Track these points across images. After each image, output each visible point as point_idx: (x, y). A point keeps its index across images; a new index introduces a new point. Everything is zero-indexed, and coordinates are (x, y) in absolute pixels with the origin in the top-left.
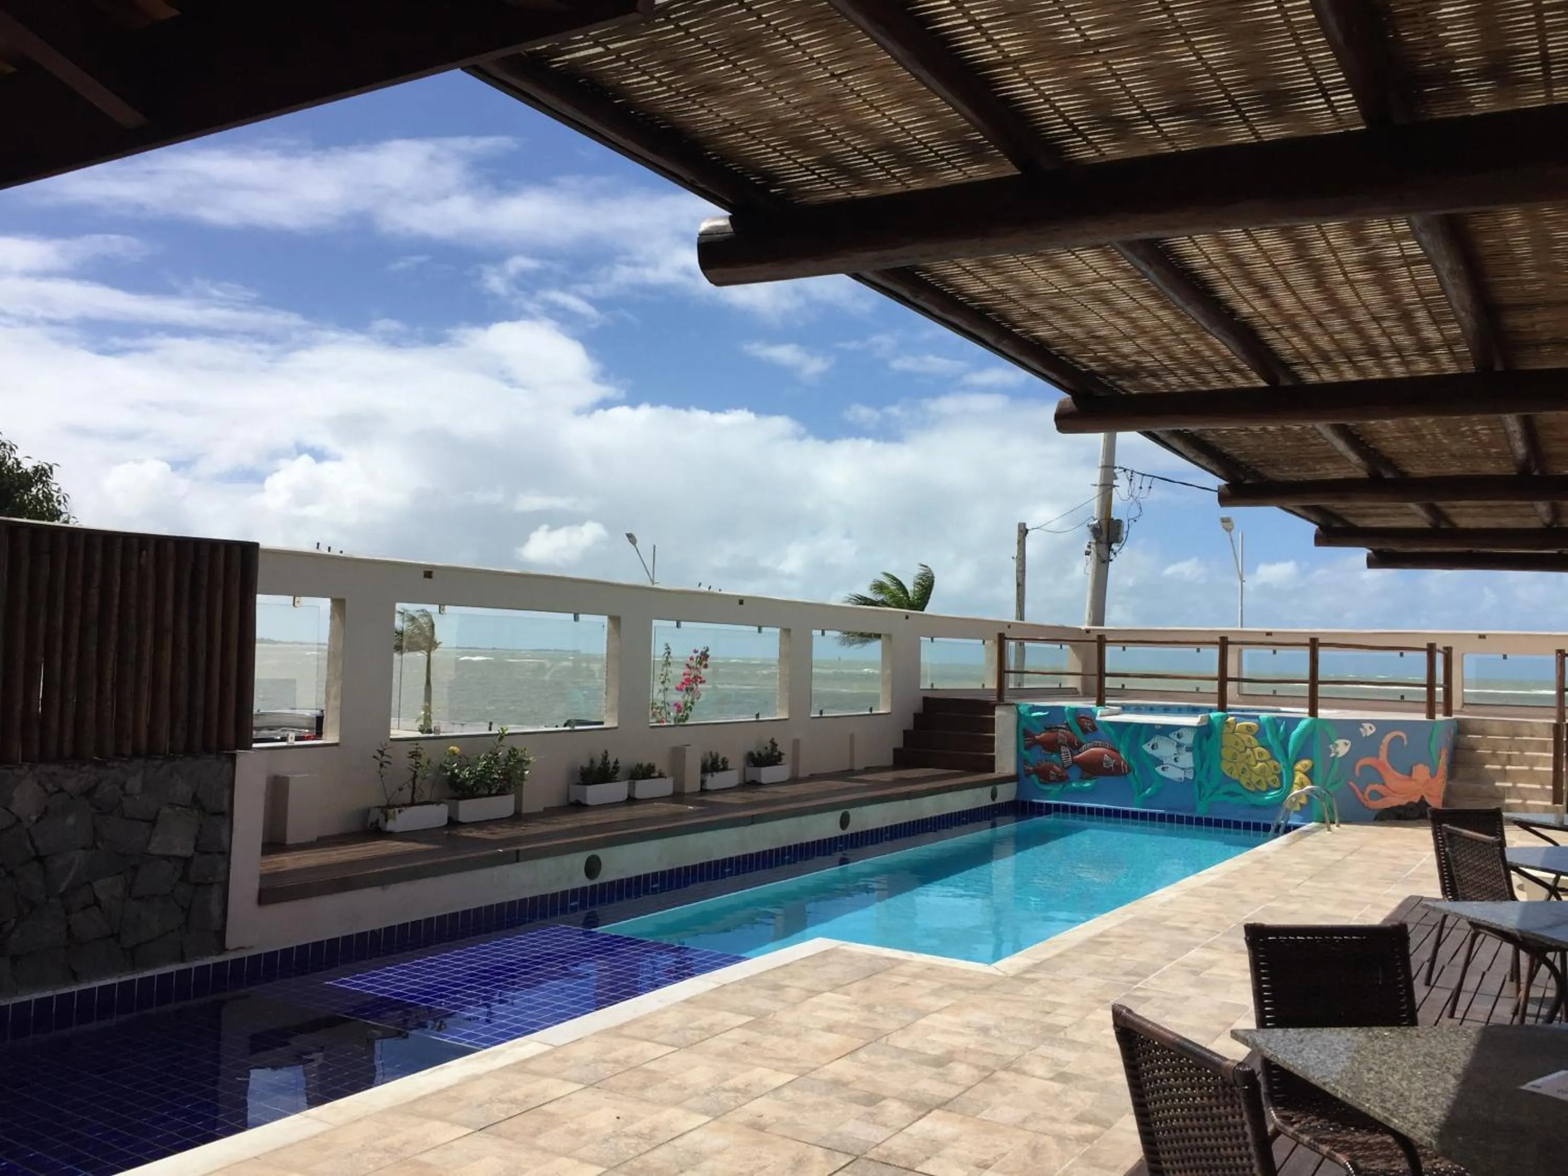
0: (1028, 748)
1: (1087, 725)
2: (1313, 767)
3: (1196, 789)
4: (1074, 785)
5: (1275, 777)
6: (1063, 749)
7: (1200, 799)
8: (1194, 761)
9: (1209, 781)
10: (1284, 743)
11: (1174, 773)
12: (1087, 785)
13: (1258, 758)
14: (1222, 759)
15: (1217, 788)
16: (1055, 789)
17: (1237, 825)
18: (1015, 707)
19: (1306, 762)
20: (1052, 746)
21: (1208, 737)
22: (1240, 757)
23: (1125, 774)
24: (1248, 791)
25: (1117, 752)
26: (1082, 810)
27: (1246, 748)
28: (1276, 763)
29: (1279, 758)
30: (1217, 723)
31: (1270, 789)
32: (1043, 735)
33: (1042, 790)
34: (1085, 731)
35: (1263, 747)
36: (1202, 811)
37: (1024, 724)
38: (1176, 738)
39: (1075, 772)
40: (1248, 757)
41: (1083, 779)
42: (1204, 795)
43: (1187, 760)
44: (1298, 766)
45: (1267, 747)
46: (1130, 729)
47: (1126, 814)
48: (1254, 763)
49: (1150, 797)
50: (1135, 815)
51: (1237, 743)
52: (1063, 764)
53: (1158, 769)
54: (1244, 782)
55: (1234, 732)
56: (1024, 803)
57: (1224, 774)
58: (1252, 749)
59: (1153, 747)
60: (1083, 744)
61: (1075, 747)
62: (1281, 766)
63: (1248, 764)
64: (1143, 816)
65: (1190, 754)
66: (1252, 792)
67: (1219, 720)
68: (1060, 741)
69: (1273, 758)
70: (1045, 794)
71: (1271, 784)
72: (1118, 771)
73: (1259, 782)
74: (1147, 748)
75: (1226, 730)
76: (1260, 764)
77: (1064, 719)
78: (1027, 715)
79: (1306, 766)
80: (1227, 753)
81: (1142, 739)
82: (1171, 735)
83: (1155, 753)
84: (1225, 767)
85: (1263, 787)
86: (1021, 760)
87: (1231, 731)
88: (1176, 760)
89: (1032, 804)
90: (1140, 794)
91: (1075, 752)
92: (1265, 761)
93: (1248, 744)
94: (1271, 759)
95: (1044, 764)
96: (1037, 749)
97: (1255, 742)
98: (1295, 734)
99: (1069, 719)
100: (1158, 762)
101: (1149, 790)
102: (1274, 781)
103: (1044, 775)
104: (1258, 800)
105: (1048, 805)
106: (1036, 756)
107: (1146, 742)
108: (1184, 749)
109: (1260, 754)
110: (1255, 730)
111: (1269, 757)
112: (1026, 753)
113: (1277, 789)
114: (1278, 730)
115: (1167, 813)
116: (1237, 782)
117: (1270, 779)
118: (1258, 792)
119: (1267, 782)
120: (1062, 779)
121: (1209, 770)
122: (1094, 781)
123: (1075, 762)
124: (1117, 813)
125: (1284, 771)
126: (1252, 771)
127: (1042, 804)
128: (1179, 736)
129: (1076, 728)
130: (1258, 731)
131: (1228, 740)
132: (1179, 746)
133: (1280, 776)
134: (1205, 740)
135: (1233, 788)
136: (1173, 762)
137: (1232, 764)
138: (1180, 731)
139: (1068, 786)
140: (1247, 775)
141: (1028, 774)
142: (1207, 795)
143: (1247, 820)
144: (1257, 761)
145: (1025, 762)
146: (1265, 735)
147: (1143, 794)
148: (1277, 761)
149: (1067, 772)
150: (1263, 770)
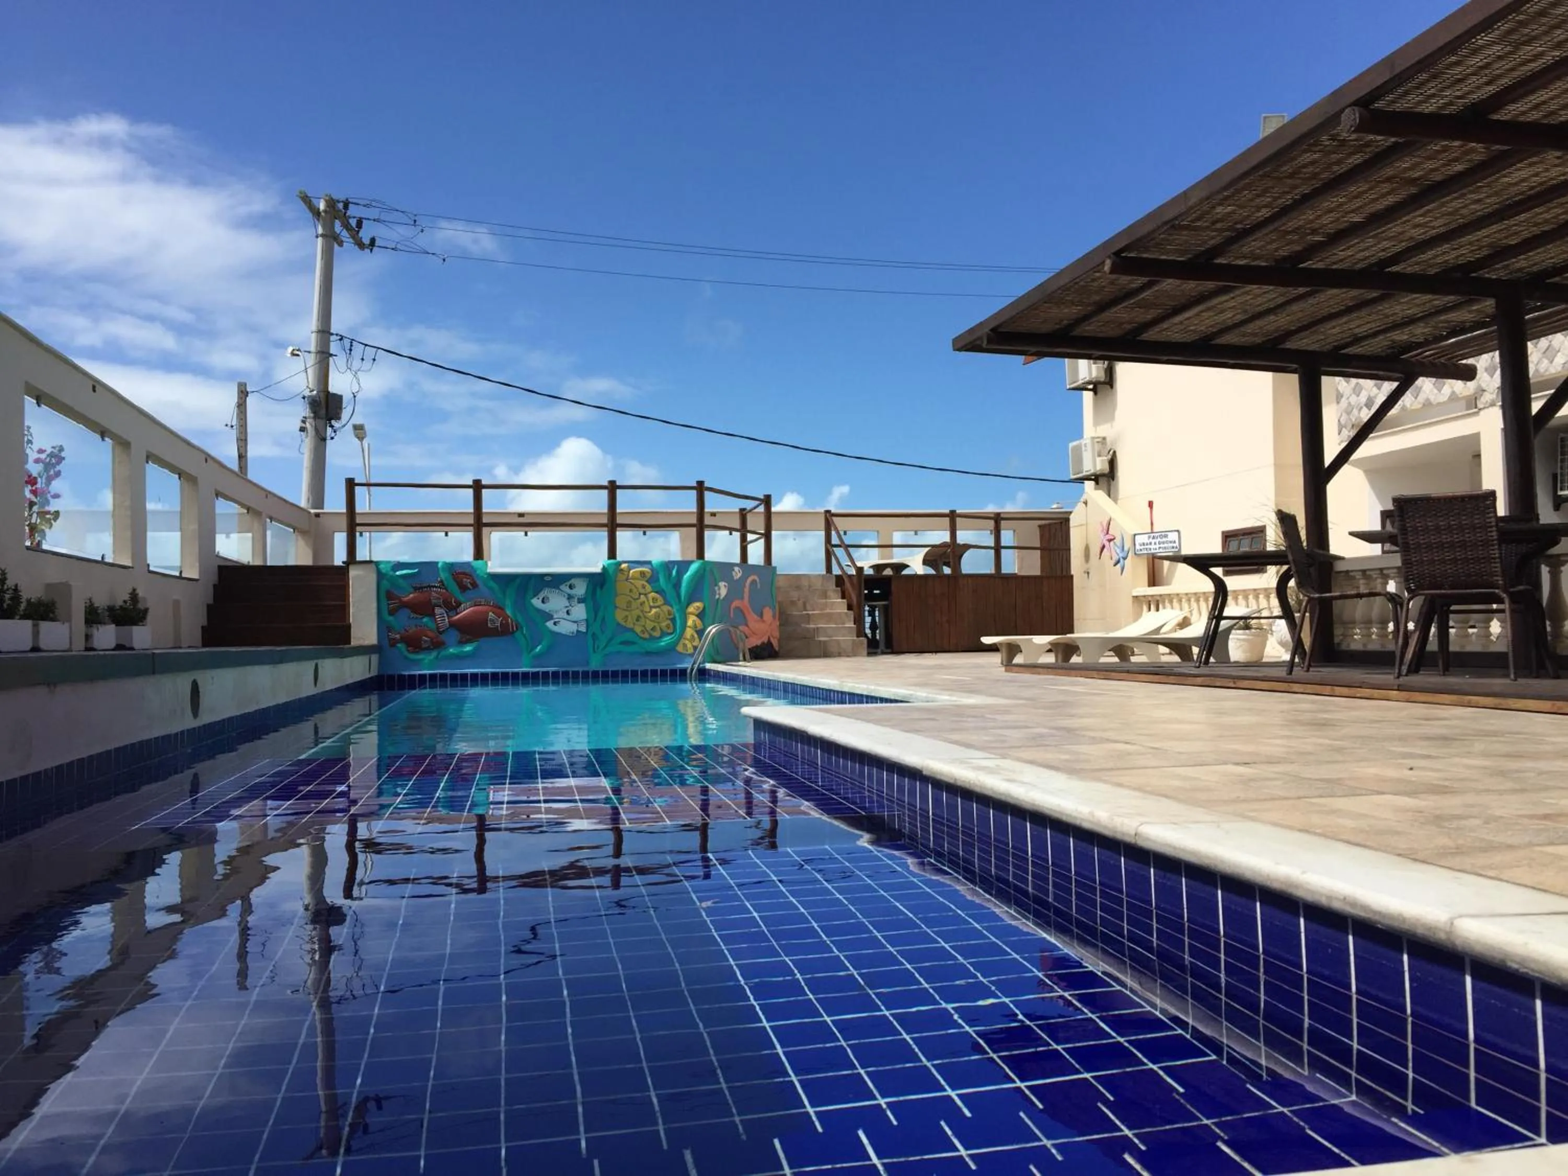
0: (392, 613)
1: (467, 581)
2: (704, 608)
3: (590, 642)
4: (451, 650)
5: (669, 622)
6: (438, 611)
7: (594, 651)
8: (587, 613)
9: (603, 632)
10: (677, 585)
11: (566, 628)
12: (468, 648)
13: (652, 604)
14: (616, 607)
15: (610, 640)
16: (428, 657)
17: (634, 674)
18: (373, 566)
19: (698, 604)
20: (424, 608)
21: (602, 586)
22: (635, 604)
23: (513, 632)
24: (641, 638)
25: (502, 609)
26: (464, 677)
27: (640, 594)
28: (670, 608)
29: (673, 602)
30: (611, 571)
31: (663, 634)
32: (411, 596)
33: (413, 661)
34: (463, 588)
35: (657, 592)
36: (595, 663)
37: (385, 584)
38: (567, 590)
39: (454, 635)
40: (642, 604)
41: (462, 643)
42: (598, 647)
43: (580, 612)
44: (691, 609)
45: (660, 592)
46: (518, 581)
47: (515, 676)
48: (648, 609)
49: (538, 657)
50: (525, 676)
51: (631, 591)
52: (438, 628)
53: (550, 624)
54: (638, 629)
55: (627, 579)
56: (391, 677)
57: (618, 624)
58: (645, 595)
59: (543, 602)
60: (460, 604)
61: (452, 607)
62: (675, 609)
63: (642, 611)
64: (535, 676)
65: (582, 606)
66: (645, 639)
67: (613, 567)
68: (434, 601)
69: (667, 602)
70: (417, 663)
71: (665, 629)
72: (506, 630)
73: (653, 629)
74: (536, 602)
75: (621, 577)
76: (654, 610)
77: (439, 575)
78: (391, 573)
79: (699, 608)
80: (621, 601)
81: (531, 593)
82: (563, 587)
83: (546, 607)
84: (619, 616)
85: (657, 634)
86: (383, 628)
87: (624, 577)
88: (568, 613)
89: (401, 677)
90: (531, 651)
91: (450, 614)
92: (658, 607)
93: (642, 591)
94: (665, 604)
95: (412, 630)
96: (405, 614)
97: (649, 588)
98: (687, 576)
99: (443, 575)
100: (549, 616)
101: (539, 648)
102: (668, 627)
103: (414, 643)
104: (652, 646)
105: (422, 677)
106: (404, 622)
107: (535, 596)
108: (576, 600)
109: (654, 600)
110: (648, 575)
111: (662, 602)
112: (391, 618)
113: (671, 634)
114: (670, 574)
115: (561, 670)
116: (632, 630)
117: (664, 624)
118: (652, 638)
119: (661, 629)
120: (437, 645)
121: (603, 619)
122: (475, 644)
123: (452, 625)
124: (505, 676)
125: (677, 615)
126: (645, 617)
127: (414, 676)
128: (571, 587)
129: (453, 587)
130: (652, 577)
131: (622, 587)
132: (570, 597)
133: (673, 620)
134: (598, 590)
135: (628, 636)
136: (566, 616)
137: (627, 613)
138: (573, 581)
139: (443, 653)
140: (642, 621)
141: (393, 643)
142: (601, 647)
143: (643, 668)
144: (651, 607)
145: (390, 629)
146: (658, 580)
147: (533, 653)
148: (671, 606)
149: (443, 637)
150: (657, 616)
